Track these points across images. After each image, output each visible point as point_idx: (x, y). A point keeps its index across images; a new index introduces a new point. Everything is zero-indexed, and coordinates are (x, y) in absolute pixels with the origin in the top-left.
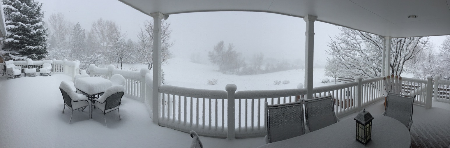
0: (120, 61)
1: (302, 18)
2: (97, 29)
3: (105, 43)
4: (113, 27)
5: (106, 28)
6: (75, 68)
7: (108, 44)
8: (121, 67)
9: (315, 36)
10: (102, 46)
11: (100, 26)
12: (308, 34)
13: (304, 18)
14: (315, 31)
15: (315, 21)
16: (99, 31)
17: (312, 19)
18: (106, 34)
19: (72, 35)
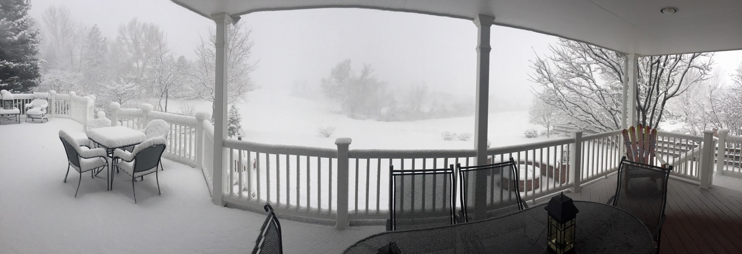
0: (165, 95)
1: (472, 21)
2: (128, 37)
3: (141, 63)
4: (153, 35)
5: (143, 36)
6: (89, 105)
7: (144, 65)
8: (166, 104)
9: (491, 54)
10: (135, 67)
11: (132, 32)
12: (479, 50)
13: (475, 21)
14: (492, 43)
15: (493, 25)
16: (130, 41)
17: (486, 22)
18: (143, 47)
19: (86, 48)
